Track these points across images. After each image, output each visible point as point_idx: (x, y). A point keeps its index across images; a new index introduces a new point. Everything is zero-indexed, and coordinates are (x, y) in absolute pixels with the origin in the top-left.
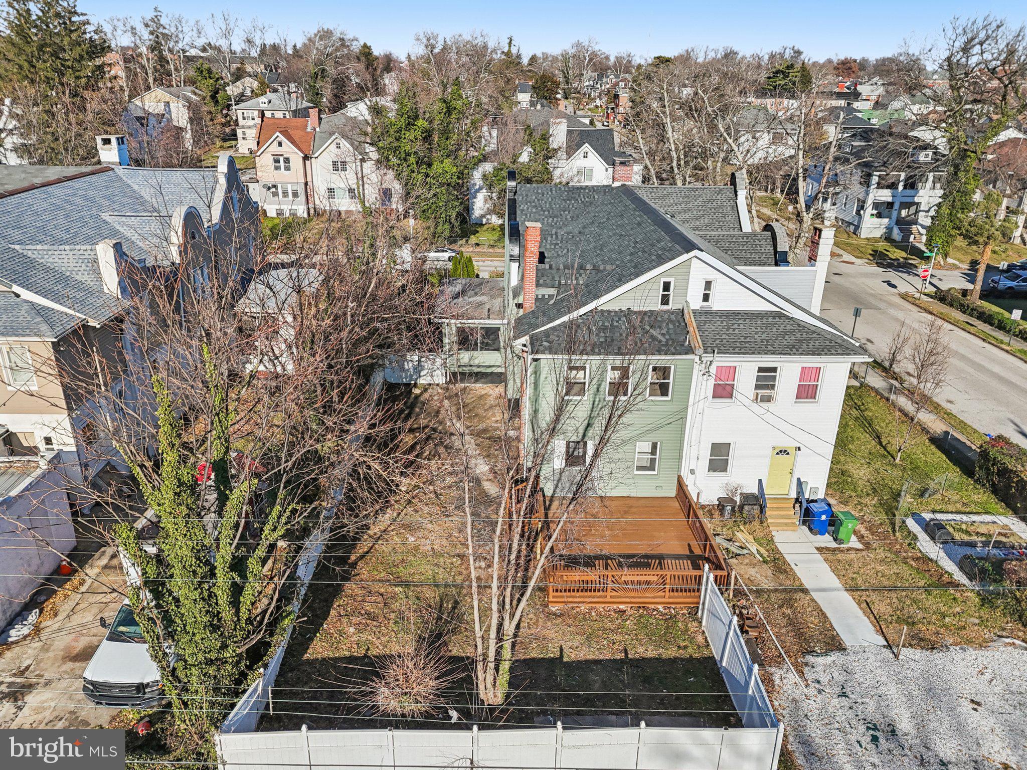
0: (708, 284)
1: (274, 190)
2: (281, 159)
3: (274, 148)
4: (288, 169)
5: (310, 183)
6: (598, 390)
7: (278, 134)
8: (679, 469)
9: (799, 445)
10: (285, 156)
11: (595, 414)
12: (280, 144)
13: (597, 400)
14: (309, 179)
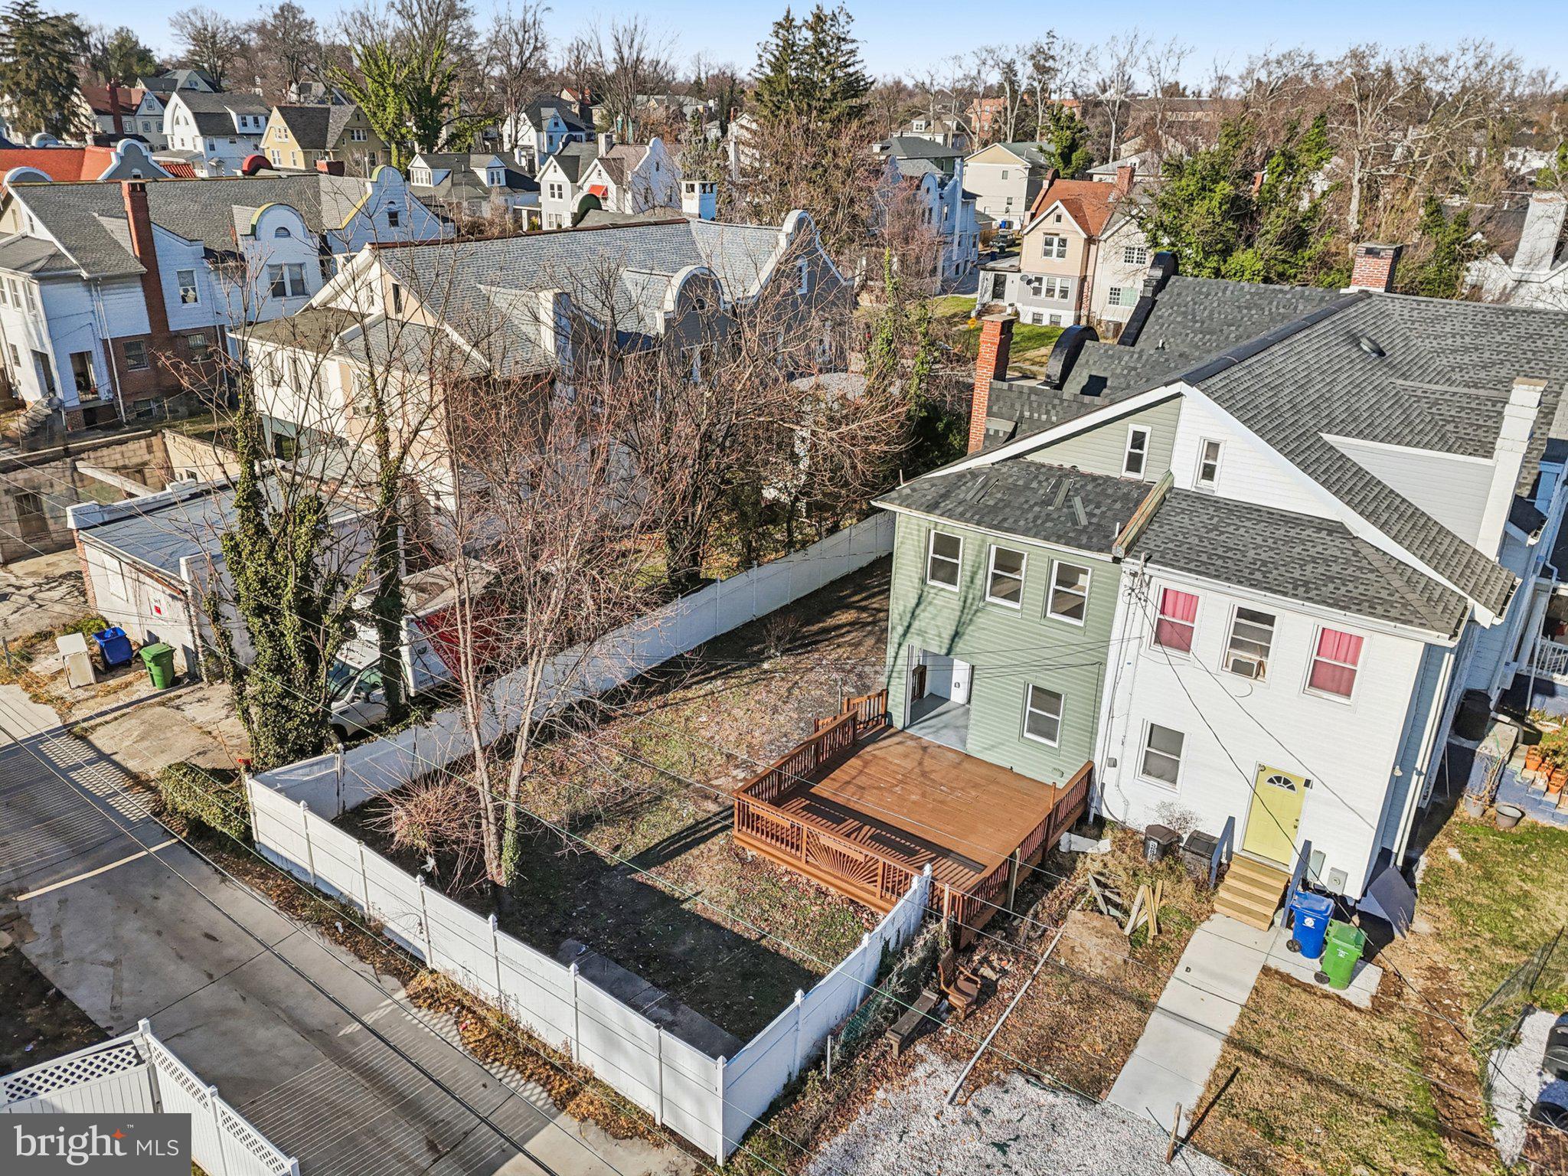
0: (1213, 448)
1: (1036, 284)
2: (1056, 240)
3: (1050, 224)
4: (1061, 255)
5: (1089, 279)
6: (972, 582)
7: (1058, 203)
8: (1092, 749)
9: (1310, 777)
10: (1062, 236)
11: (966, 618)
12: (1059, 219)
13: (971, 596)
14: (1090, 273)
